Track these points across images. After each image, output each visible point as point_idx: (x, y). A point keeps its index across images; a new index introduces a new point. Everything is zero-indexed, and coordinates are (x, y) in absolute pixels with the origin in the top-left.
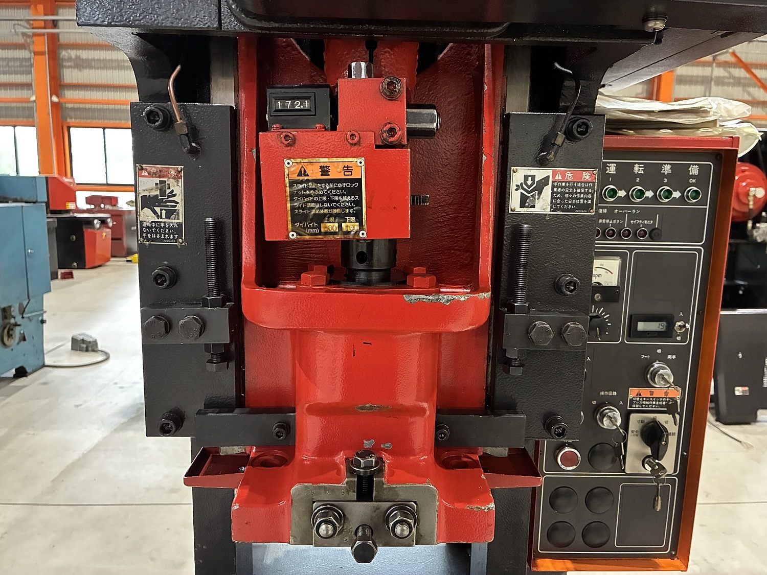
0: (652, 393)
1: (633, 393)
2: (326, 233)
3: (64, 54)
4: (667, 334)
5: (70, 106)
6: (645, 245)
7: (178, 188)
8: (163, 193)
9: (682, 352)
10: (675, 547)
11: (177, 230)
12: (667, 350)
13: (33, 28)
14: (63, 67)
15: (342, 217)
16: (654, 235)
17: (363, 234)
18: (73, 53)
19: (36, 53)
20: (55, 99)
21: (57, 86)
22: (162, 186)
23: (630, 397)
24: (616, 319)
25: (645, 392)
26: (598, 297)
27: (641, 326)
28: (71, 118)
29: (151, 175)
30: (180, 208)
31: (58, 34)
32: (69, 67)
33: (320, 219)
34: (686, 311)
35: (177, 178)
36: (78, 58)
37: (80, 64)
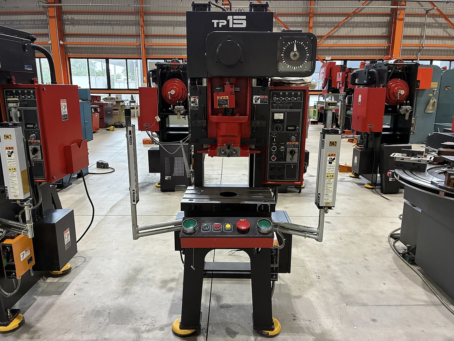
0: (292, 143)
1: (288, 143)
2: (223, 107)
3: (65, 17)
4: (295, 130)
5: (69, 46)
6: (288, 110)
7: (197, 100)
8: (195, 101)
9: (298, 134)
10: (299, 179)
11: (197, 107)
12: (295, 134)
13: (48, 3)
14: (65, 24)
15: (225, 105)
16: (291, 108)
17: (228, 107)
18: (70, 17)
19: (50, 17)
20: (61, 42)
21: (62, 35)
22: (195, 100)
23: (287, 144)
24: (283, 127)
25: (290, 143)
26: (279, 121)
27: (289, 128)
28: (70, 53)
29: (193, 98)
30: (198, 103)
31: (61, 6)
32: (68, 24)
33: (222, 105)
34: (299, 125)
35: (197, 98)
36: (72, 19)
37: (73, 23)
